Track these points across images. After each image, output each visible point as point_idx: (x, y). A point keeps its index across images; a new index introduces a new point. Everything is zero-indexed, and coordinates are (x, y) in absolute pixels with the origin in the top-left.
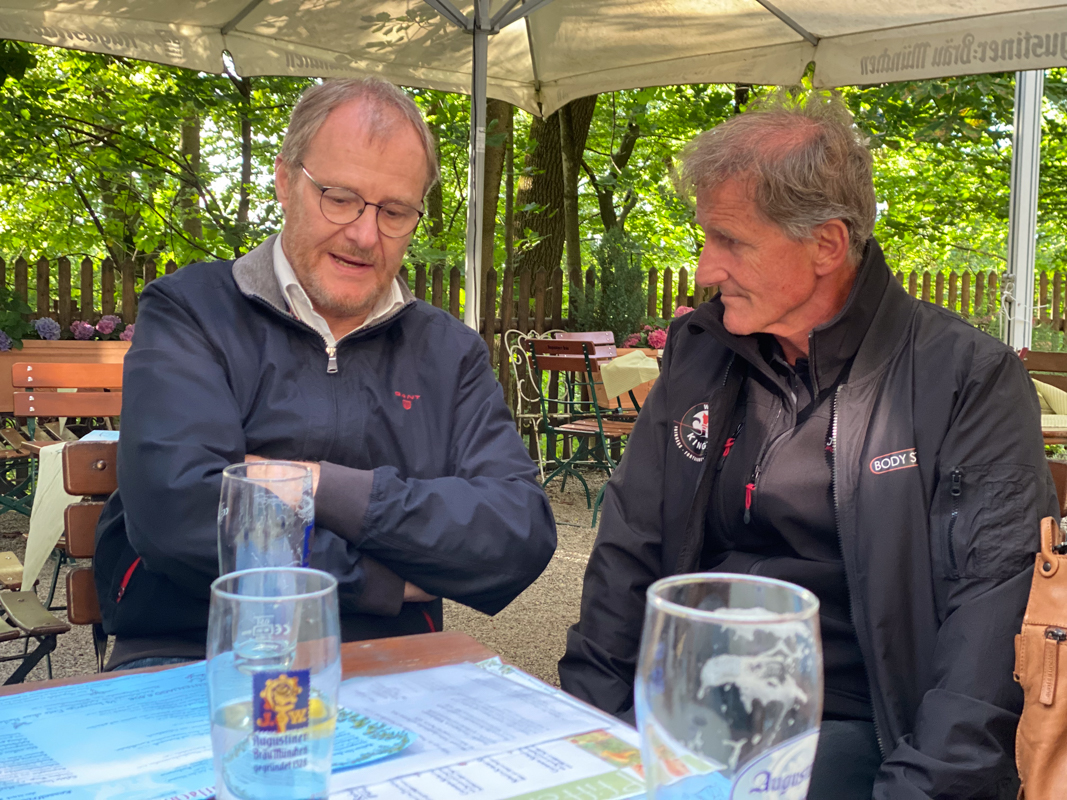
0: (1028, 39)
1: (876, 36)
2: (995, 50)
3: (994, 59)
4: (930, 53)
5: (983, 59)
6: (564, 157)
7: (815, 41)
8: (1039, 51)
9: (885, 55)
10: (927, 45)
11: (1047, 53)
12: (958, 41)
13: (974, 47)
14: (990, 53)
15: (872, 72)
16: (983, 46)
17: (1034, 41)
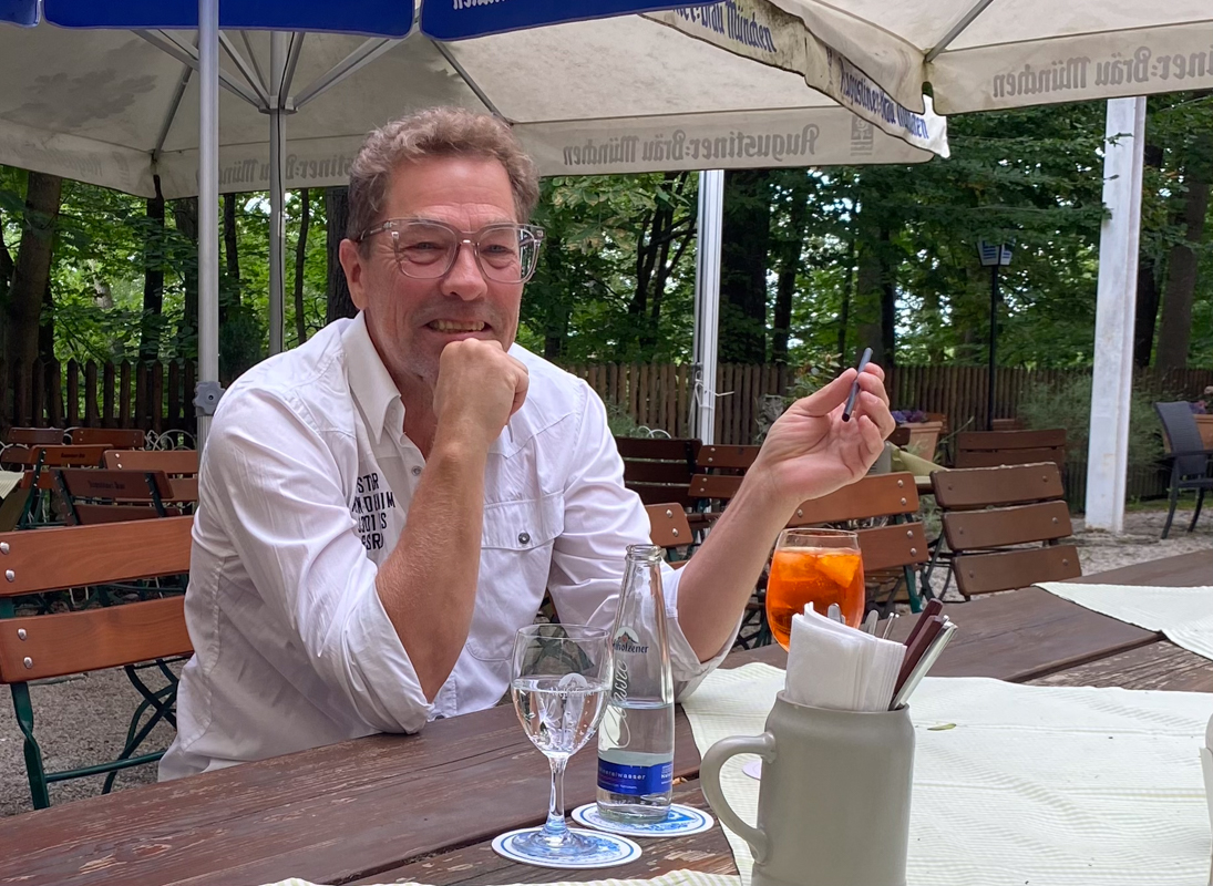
0: (741, 137)
1: (576, 126)
2: (709, 148)
4: (640, 147)
8: (752, 151)
9: (589, 146)
10: (635, 139)
12: (669, 137)
13: (686, 144)
14: (702, 151)
15: (578, 163)
16: (696, 143)
17: (746, 141)
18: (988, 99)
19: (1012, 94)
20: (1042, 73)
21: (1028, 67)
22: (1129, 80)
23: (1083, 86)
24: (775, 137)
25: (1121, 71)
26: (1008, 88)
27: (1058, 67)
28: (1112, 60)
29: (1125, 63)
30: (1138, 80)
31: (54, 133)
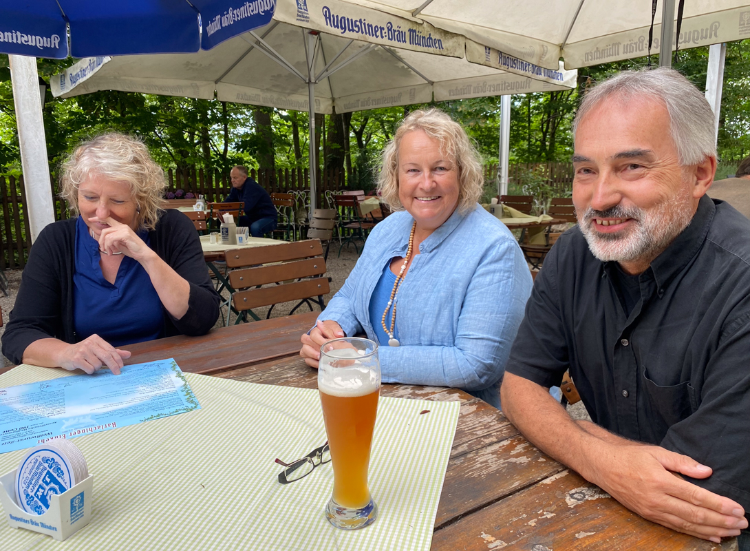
0: (505, 83)
1: (453, 82)
2: (494, 88)
3: (494, 91)
4: (472, 88)
5: (490, 91)
6: (343, 124)
7: (432, 83)
8: (509, 88)
9: (456, 89)
10: (471, 86)
11: (511, 89)
12: (481, 85)
13: (487, 86)
14: (492, 89)
15: (453, 95)
16: (490, 86)
17: (507, 84)
18: (583, 63)
19: (591, 60)
20: (602, 50)
21: (597, 48)
22: (636, 51)
23: (618, 54)
24: (517, 82)
25: (633, 47)
26: (590, 57)
27: (609, 47)
28: (629, 43)
29: (635, 43)
30: (640, 50)
31: (289, 94)
